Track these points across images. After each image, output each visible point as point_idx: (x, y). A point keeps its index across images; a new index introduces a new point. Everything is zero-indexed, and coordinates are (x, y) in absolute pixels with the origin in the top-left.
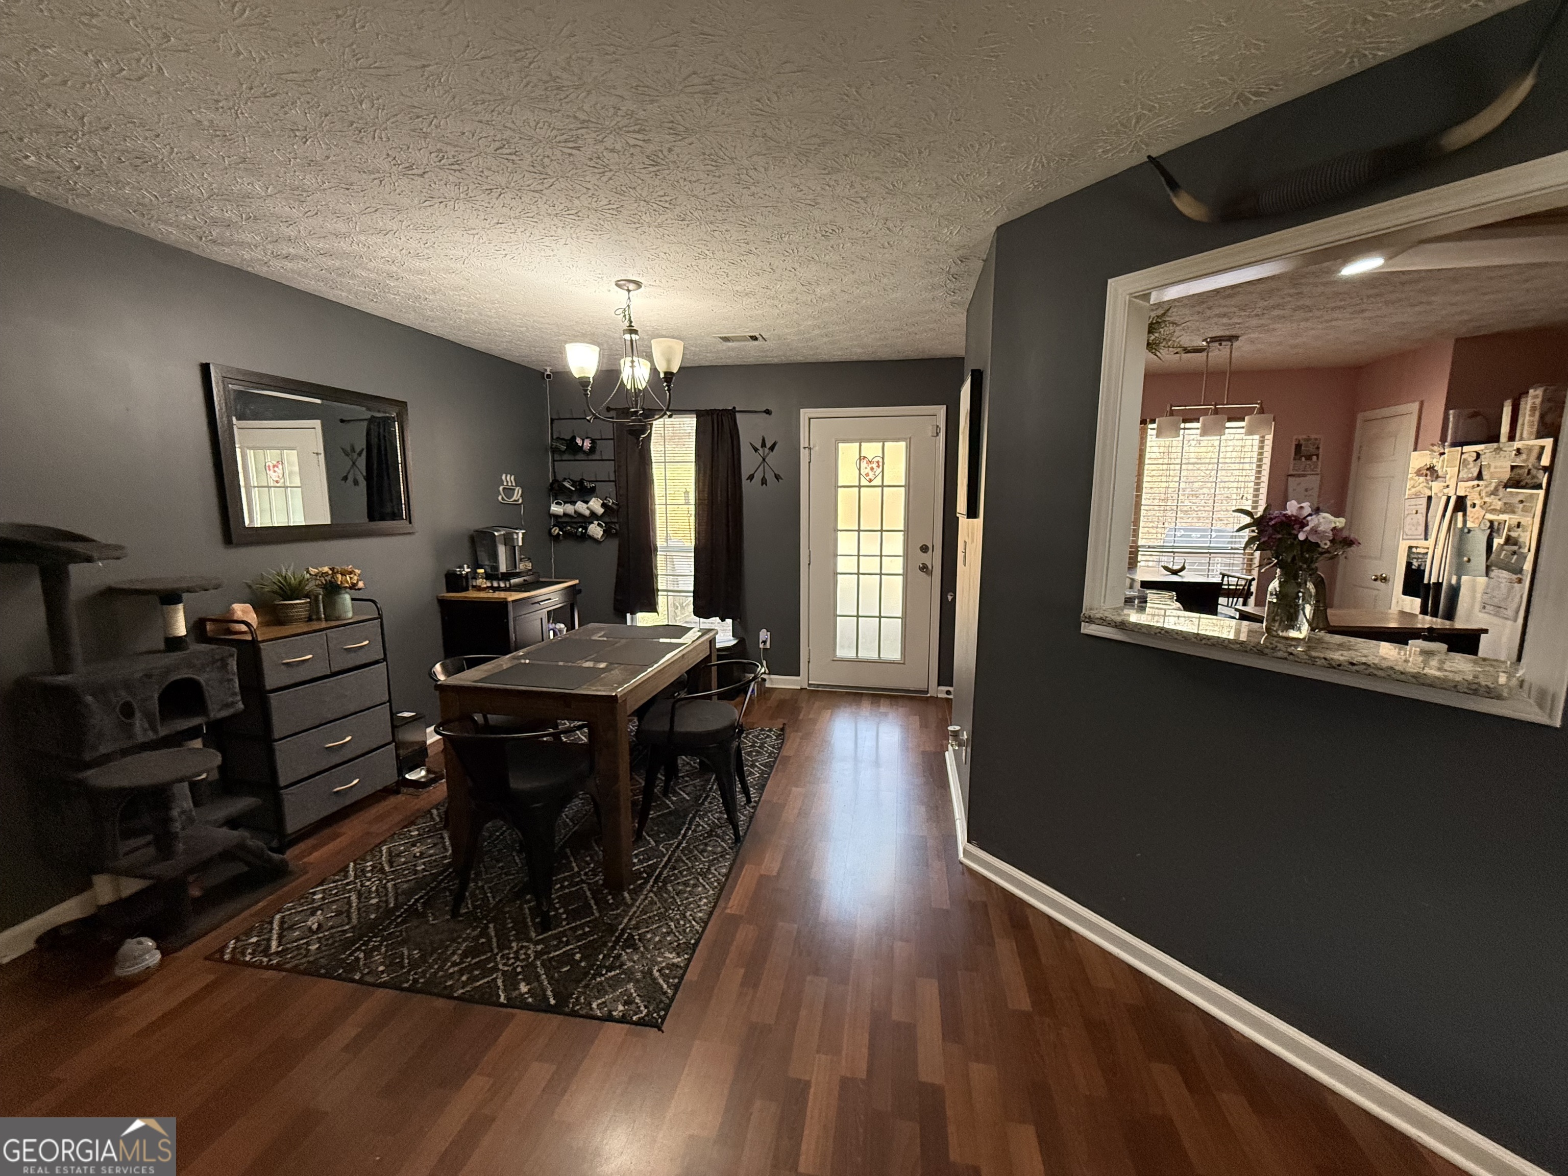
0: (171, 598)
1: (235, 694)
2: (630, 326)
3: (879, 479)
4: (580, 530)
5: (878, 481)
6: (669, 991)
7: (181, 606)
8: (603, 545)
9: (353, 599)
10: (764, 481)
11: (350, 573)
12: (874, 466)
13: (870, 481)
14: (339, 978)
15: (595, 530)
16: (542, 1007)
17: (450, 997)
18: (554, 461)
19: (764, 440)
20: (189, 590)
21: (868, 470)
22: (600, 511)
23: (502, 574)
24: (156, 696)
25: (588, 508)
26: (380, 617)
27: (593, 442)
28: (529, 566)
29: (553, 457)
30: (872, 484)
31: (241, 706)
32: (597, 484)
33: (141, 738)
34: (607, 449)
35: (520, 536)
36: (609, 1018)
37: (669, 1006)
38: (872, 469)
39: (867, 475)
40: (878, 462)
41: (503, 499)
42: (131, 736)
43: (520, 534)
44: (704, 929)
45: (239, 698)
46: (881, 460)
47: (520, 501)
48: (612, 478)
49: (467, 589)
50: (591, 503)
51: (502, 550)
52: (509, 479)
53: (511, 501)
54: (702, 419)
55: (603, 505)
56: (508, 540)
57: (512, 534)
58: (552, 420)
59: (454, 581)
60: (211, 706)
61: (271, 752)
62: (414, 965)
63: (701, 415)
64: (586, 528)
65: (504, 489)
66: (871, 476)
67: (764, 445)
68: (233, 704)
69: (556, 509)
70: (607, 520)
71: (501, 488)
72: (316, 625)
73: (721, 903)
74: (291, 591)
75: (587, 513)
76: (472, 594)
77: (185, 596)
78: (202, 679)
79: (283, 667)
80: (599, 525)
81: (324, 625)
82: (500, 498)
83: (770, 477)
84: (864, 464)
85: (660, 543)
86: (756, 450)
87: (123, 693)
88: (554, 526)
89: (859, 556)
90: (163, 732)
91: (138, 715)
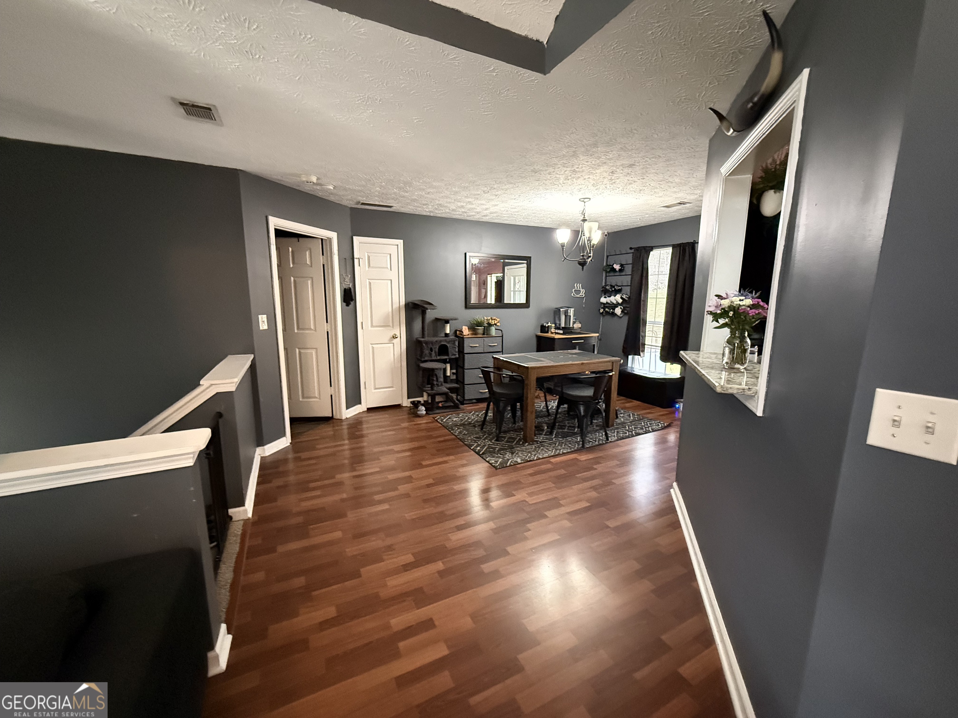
0: (447, 322)
1: (456, 352)
2: (584, 218)
4: (611, 310)
7: (449, 325)
8: (623, 318)
9: (496, 329)
11: (494, 320)
14: (449, 430)
15: (618, 311)
16: (478, 453)
17: (463, 443)
18: (606, 276)
20: (452, 320)
22: (620, 301)
23: (562, 327)
24: (438, 347)
25: (615, 300)
26: (502, 336)
27: (622, 265)
28: (580, 325)
29: (606, 274)
31: (457, 356)
32: (622, 287)
33: (434, 358)
34: (628, 269)
35: (572, 311)
36: (488, 462)
37: (504, 467)
41: (574, 295)
42: (431, 357)
43: (572, 310)
44: (537, 460)
45: (457, 353)
47: (584, 296)
48: (629, 285)
49: (547, 332)
50: (616, 297)
51: (563, 318)
52: (578, 286)
53: (578, 296)
54: (675, 249)
55: (622, 298)
56: (566, 313)
57: (568, 310)
58: (607, 256)
59: (544, 329)
60: (450, 354)
61: (464, 372)
62: (464, 434)
63: (674, 246)
64: (614, 309)
65: (575, 290)
68: (455, 355)
69: (603, 300)
70: (624, 306)
71: (573, 290)
72: (484, 336)
73: (551, 458)
74: (479, 324)
75: (615, 302)
76: (549, 335)
77: (450, 321)
78: (448, 345)
79: (470, 347)
80: (621, 308)
81: (486, 336)
82: (572, 294)
85: (648, 319)
87: (431, 345)
88: (602, 308)
90: (438, 358)
91: (433, 352)
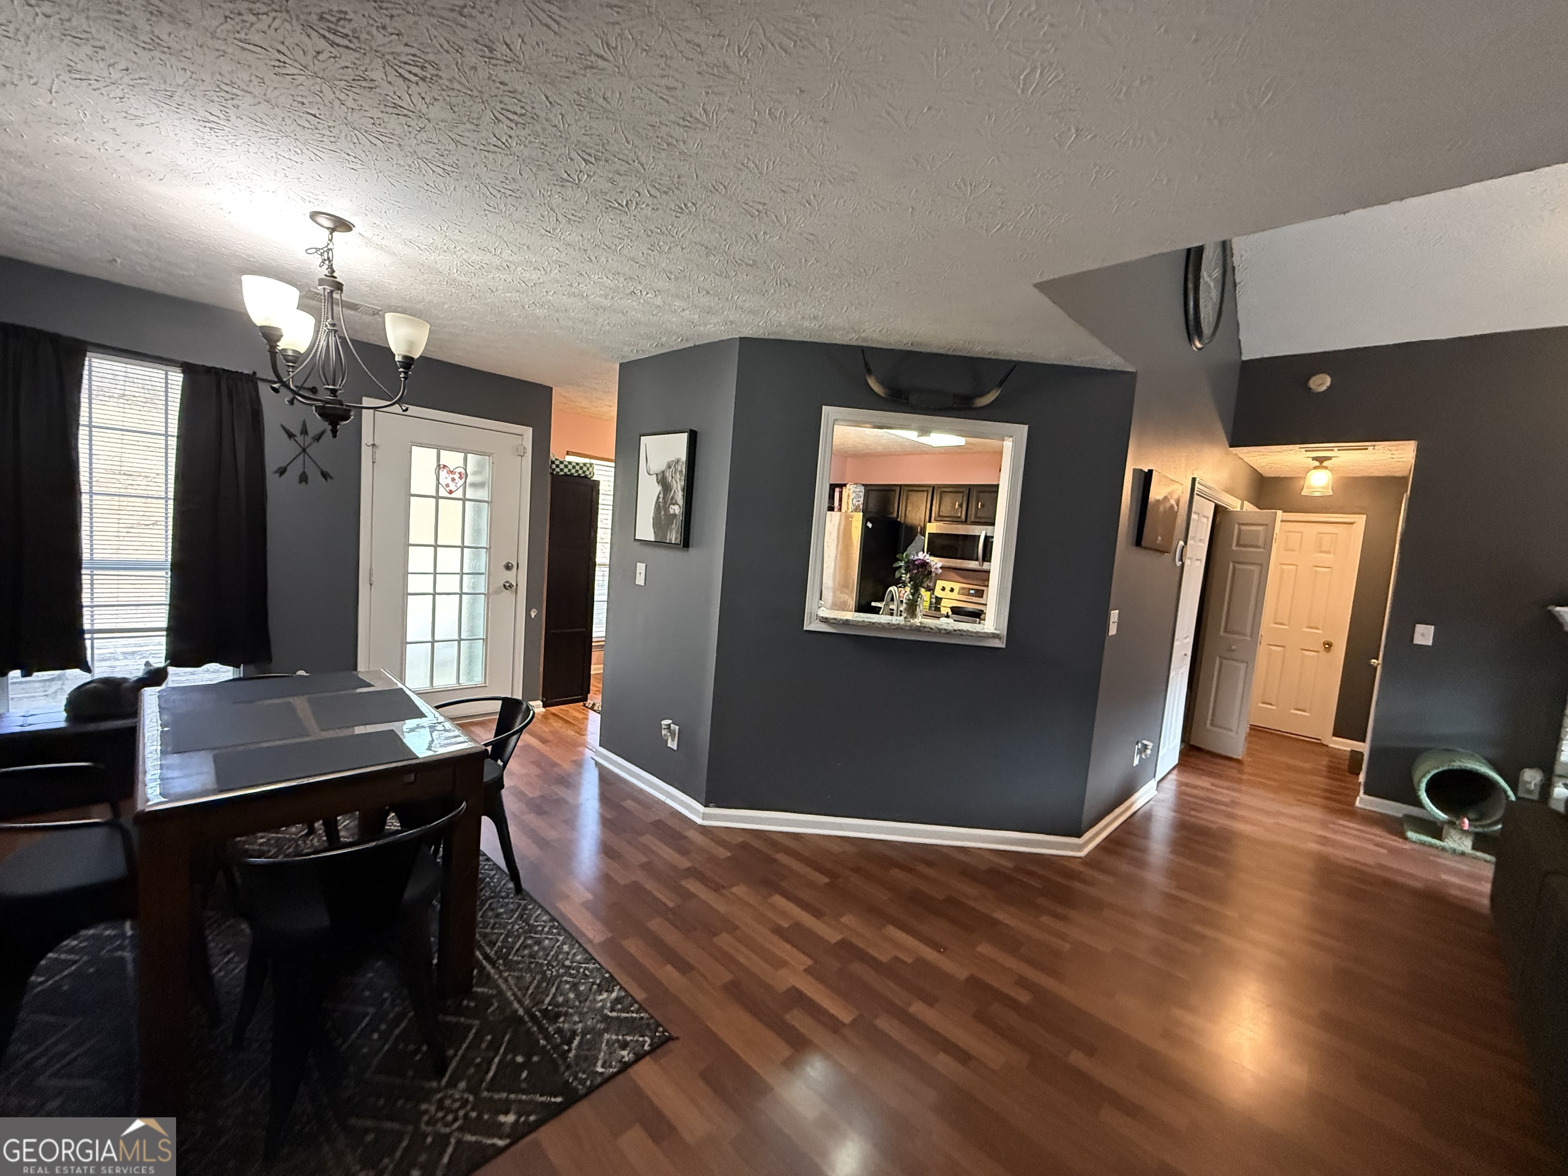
3: (460, 491)
5: (459, 494)
6: (642, 1015)
10: (304, 478)
12: (457, 476)
13: (451, 492)
19: (304, 424)
21: (449, 481)
30: (453, 495)
36: (627, 1065)
37: (658, 1022)
38: (453, 480)
39: (447, 485)
40: (460, 473)
44: (599, 963)
46: (463, 471)
54: (195, 377)
63: (188, 369)
66: (452, 487)
67: (304, 432)
73: (582, 940)
83: (314, 475)
84: (443, 473)
86: (291, 435)
89: (435, 574)
